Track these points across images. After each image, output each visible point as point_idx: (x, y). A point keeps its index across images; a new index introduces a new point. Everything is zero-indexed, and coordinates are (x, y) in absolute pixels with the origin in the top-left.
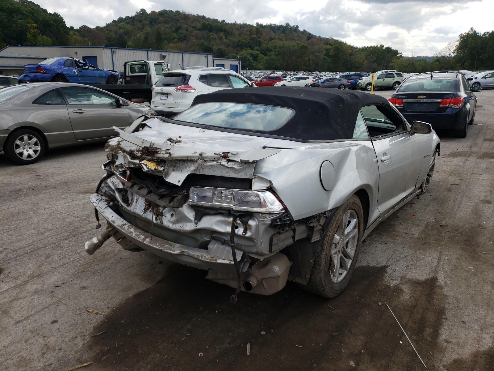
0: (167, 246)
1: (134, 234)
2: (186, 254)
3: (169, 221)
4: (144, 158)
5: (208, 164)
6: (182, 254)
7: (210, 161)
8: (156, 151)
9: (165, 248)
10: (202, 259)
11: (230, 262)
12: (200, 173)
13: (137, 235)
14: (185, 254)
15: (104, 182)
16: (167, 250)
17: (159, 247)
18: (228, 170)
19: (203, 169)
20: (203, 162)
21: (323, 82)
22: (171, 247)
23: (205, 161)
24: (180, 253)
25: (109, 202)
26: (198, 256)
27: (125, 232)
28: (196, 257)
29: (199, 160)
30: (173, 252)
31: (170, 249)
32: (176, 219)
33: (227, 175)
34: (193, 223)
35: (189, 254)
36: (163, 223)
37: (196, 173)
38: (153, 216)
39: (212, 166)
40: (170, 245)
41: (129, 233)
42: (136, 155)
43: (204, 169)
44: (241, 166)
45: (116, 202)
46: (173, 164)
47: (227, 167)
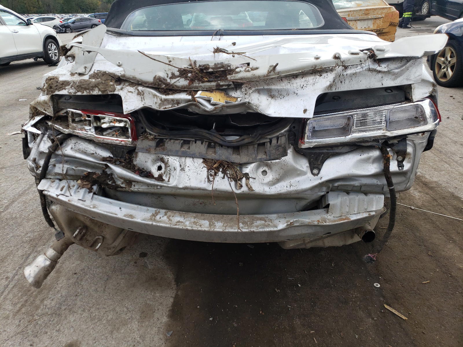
0: (259, 222)
1: (187, 223)
2: (298, 224)
3: (262, 184)
4: (197, 87)
5: (349, 72)
6: (290, 226)
7: (353, 66)
8: (229, 68)
9: (257, 227)
10: (327, 224)
11: (369, 214)
12: (337, 90)
13: (195, 223)
14: (295, 225)
15: (53, 156)
16: (264, 228)
17: (246, 229)
18: (380, 75)
19: (341, 82)
20: (343, 69)
21: (73, 23)
22: (266, 221)
23: (346, 68)
24: (287, 227)
25: (89, 186)
26: (318, 221)
27: (168, 226)
28: (316, 223)
29: (337, 67)
30: (275, 229)
31: (268, 226)
32: (274, 177)
33: (378, 85)
34: (309, 174)
35: (304, 223)
36: (254, 189)
37: (332, 91)
38: (230, 184)
39: (355, 74)
40: (261, 219)
41: (176, 225)
42: (176, 86)
43: (343, 82)
44: (402, 66)
45: (110, 183)
46: (262, 88)
47: (380, 72)
